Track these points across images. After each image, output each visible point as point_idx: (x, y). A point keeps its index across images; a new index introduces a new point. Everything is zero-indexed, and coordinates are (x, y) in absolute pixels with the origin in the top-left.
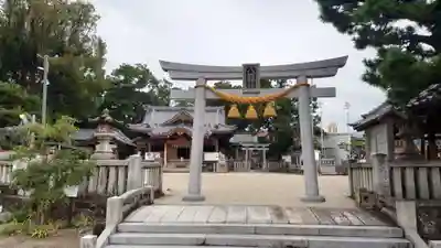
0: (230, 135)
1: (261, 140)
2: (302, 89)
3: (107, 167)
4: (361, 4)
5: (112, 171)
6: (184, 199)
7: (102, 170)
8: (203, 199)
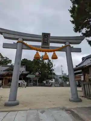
0: (27, 75)
1: (36, 76)
2: (68, 47)
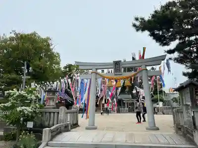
2: (144, 71)
3: (50, 113)
4: (171, 30)
5: (52, 114)
6: (87, 129)
7: (48, 114)
8: (96, 128)
